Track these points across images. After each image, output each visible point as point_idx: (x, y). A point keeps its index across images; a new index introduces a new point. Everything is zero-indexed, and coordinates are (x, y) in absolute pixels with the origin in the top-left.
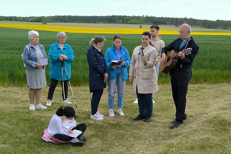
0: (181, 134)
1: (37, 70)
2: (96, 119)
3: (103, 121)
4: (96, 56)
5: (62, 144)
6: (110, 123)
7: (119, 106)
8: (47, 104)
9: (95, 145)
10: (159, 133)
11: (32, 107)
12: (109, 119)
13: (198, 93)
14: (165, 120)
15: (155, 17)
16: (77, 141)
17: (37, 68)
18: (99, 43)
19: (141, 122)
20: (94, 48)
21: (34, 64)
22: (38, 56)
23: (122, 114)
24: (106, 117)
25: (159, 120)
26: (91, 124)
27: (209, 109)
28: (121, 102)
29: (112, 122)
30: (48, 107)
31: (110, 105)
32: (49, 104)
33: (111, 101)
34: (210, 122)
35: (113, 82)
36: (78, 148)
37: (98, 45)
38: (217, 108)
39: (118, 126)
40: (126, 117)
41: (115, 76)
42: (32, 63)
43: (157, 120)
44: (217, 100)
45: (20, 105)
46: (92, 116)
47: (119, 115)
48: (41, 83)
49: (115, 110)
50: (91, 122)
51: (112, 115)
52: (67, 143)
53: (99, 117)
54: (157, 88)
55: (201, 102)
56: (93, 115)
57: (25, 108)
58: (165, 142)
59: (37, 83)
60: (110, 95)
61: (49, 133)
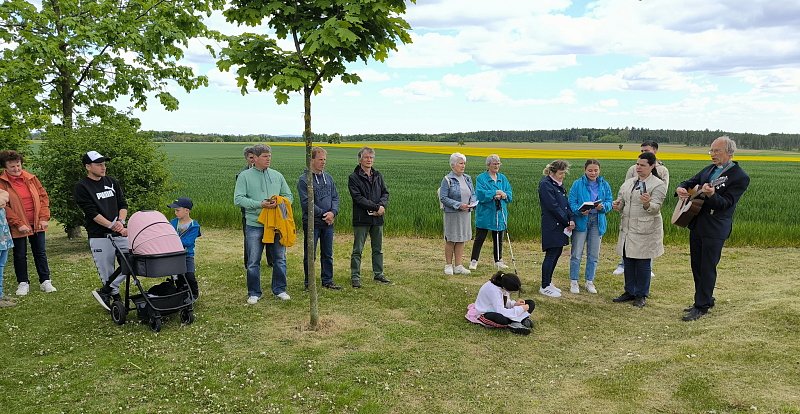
0: (706, 332)
1: (460, 214)
2: (549, 295)
3: (560, 299)
4: (555, 193)
5: (496, 328)
6: (572, 304)
7: (588, 277)
8: (471, 267)
9: (548, 335)
10: (663, 326)
11: (449, 270)
12: (570, 296)
13: (735, 263)
14: (671, 306)
15: (647, 130)
16: (521, 326)
17: (460, 210)
18: (559, 171)
19: (628, 305)
20: (551, 181)
21: (456, 204)
22: (462, 193)
23: (593, 289)
24: (565, 293)
25: (661, 305)
26: (541, 303)
27: (761, 293)
28: (593, 270)
29: (576, 302)
30: (472, 270)
31: (574, 274)
32: (474, 265)
33: (574, 267)
34: (765, 316)
35: (581, 237)
36: (520, 337)
37: (557, 174)
38: (777, 291)
39: (585, 308)
40: (600, 295)
41: (585, 227)
42: (454, 204)
43: (658, 305)
44: (776, 276)
45: (431, 265)
46: (542, 290)
47: (587, 290)
48: (464, 234)
49: (582, 284)
50: (540, 299)
51: (575, 289)
52: (503, 328)
53: (554, 291)
54: (662, 251)
55: (743, 279)
56: (544, 287)
57: (438, 270)
58: (676, 342)
59: (459, 234)
60: (573, 258)
61: (477, 310)
